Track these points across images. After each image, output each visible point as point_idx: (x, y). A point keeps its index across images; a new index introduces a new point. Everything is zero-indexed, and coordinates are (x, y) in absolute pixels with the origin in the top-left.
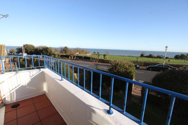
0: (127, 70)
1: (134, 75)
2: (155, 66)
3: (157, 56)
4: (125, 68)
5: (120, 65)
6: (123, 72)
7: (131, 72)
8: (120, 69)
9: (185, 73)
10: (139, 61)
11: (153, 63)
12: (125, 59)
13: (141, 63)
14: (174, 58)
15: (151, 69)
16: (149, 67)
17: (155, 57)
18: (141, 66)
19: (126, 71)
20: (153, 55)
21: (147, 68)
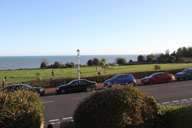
0: (25, 109)
1: (41, 115)
2: (69, 84)
3: (66, 65)
4: (20, 108)
5: (9, 102)
6: (19, 117)
7: (35, 112)
8: (10, 111)
9: (113, 94)
10: (41, 79)
11: (64, 79)
12: (12, 78)
13: (45, 81)
14: (87, 64)
15: (63, 91)
16: (60, 88)
17: (63, 65)
18: (47, 87)
19: (26, 114)
20: (60, 64)
21: (57, 91)
